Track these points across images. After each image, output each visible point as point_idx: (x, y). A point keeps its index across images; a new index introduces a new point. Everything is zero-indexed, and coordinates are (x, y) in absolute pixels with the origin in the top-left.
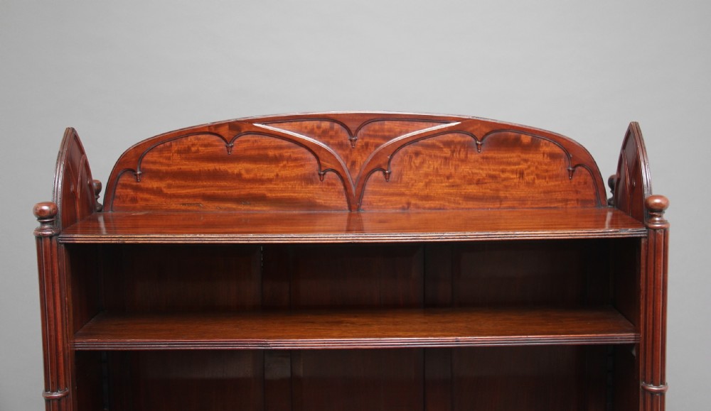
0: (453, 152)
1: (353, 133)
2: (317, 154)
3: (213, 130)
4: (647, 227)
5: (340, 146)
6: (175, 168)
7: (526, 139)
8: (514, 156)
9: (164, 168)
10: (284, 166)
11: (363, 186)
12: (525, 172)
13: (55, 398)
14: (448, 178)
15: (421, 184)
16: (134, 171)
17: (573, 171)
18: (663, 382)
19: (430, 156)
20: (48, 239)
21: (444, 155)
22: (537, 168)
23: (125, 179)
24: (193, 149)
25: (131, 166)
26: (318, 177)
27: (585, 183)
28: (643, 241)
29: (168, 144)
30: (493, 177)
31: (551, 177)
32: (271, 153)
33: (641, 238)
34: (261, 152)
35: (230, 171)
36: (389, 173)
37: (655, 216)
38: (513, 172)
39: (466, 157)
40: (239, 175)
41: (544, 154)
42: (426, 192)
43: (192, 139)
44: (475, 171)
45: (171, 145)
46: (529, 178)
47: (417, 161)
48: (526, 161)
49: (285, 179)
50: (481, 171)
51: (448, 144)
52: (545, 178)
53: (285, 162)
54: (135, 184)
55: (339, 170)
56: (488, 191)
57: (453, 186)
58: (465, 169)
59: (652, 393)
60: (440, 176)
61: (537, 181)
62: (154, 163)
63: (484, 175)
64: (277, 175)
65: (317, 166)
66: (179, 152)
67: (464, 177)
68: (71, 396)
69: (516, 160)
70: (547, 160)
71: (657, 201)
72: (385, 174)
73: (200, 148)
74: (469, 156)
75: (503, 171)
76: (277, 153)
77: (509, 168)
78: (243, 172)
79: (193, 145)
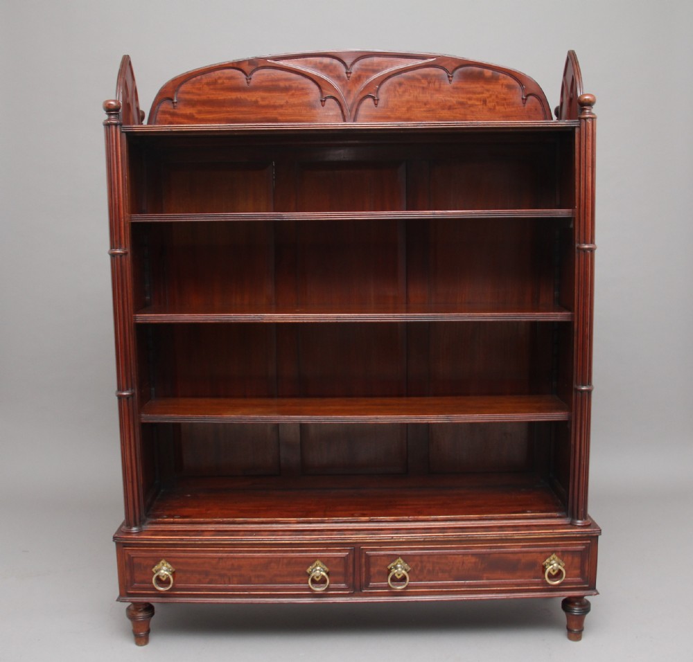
0: (429, 83)
1: (349, 67)
2: (320, 84)
3: (236, 66)
4: (580, 119)
5: (339, 78)
6: (204, 97)
7: (488, 73)
8: (477, 87)
9: (195, 98)
10: (293, 95)
11: (357, 110)
12: (488, 100)
13: (119, 253)
14: (425, 104)
15: (404, 109)
16: (172, 99)
17: (526, 99)
18: (592, 242)
19: (411, 86)
20: (114, 127)
21: (422, 85)
22: (497, 97)
23: (166, 106)
24: (220, 81)
25: (170, 96)
26: (320, 103)
27: (536, 109)
28: (577, 130)
29: (199, 77)
30: (462, 104)
31: (508, 105)
32: (282, 84)
33: (575, 127)
34: (274, 83)
35: (249, 99)
36: (378, 100)
37: (585, 109)
38: (478, 99)
39: (440, 87)
40: (256, 102)
41: (502, 85)
42: (407, 115)
43: (218, 73)
44: (448, 98)
45: (201, 79)
46: (490, 105)
47: (401, 90)
48: (488, 91)
49: (294, 105)
50: (452, 99)
51: (425, 76)
52: (504, 105)
53: (293, 91)
54: (172, 111)
55: (338, 98)
56: (458, 115)
57: (428, 111)
58: (439, 97)
59: (585, 250)
60: (419, 102)
61: (497, 108)
62: (188, 93)
63: (455, 102)
64: (287, 102)
65: (319, 94)
66: (208, 84)
67: (438, 103)
68: (129, 255)
69: (479, 89)
70: (505, 90)
71: (587, 97)
72: (374, 100)
73: (225, 81)
74: (442, 86)
75: (470, 99)
76: (287, 84)
77: (474, 96)
78: (259, 99)
79: (220, 78)
